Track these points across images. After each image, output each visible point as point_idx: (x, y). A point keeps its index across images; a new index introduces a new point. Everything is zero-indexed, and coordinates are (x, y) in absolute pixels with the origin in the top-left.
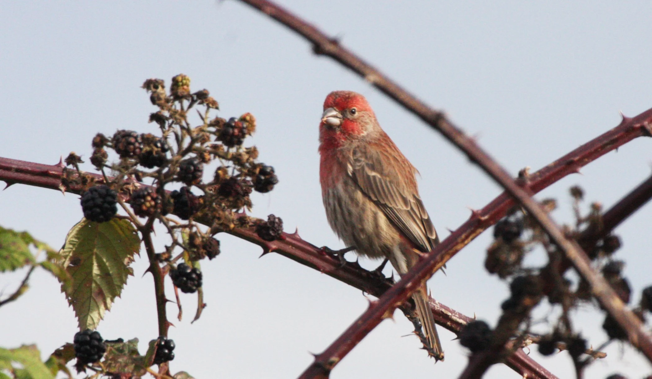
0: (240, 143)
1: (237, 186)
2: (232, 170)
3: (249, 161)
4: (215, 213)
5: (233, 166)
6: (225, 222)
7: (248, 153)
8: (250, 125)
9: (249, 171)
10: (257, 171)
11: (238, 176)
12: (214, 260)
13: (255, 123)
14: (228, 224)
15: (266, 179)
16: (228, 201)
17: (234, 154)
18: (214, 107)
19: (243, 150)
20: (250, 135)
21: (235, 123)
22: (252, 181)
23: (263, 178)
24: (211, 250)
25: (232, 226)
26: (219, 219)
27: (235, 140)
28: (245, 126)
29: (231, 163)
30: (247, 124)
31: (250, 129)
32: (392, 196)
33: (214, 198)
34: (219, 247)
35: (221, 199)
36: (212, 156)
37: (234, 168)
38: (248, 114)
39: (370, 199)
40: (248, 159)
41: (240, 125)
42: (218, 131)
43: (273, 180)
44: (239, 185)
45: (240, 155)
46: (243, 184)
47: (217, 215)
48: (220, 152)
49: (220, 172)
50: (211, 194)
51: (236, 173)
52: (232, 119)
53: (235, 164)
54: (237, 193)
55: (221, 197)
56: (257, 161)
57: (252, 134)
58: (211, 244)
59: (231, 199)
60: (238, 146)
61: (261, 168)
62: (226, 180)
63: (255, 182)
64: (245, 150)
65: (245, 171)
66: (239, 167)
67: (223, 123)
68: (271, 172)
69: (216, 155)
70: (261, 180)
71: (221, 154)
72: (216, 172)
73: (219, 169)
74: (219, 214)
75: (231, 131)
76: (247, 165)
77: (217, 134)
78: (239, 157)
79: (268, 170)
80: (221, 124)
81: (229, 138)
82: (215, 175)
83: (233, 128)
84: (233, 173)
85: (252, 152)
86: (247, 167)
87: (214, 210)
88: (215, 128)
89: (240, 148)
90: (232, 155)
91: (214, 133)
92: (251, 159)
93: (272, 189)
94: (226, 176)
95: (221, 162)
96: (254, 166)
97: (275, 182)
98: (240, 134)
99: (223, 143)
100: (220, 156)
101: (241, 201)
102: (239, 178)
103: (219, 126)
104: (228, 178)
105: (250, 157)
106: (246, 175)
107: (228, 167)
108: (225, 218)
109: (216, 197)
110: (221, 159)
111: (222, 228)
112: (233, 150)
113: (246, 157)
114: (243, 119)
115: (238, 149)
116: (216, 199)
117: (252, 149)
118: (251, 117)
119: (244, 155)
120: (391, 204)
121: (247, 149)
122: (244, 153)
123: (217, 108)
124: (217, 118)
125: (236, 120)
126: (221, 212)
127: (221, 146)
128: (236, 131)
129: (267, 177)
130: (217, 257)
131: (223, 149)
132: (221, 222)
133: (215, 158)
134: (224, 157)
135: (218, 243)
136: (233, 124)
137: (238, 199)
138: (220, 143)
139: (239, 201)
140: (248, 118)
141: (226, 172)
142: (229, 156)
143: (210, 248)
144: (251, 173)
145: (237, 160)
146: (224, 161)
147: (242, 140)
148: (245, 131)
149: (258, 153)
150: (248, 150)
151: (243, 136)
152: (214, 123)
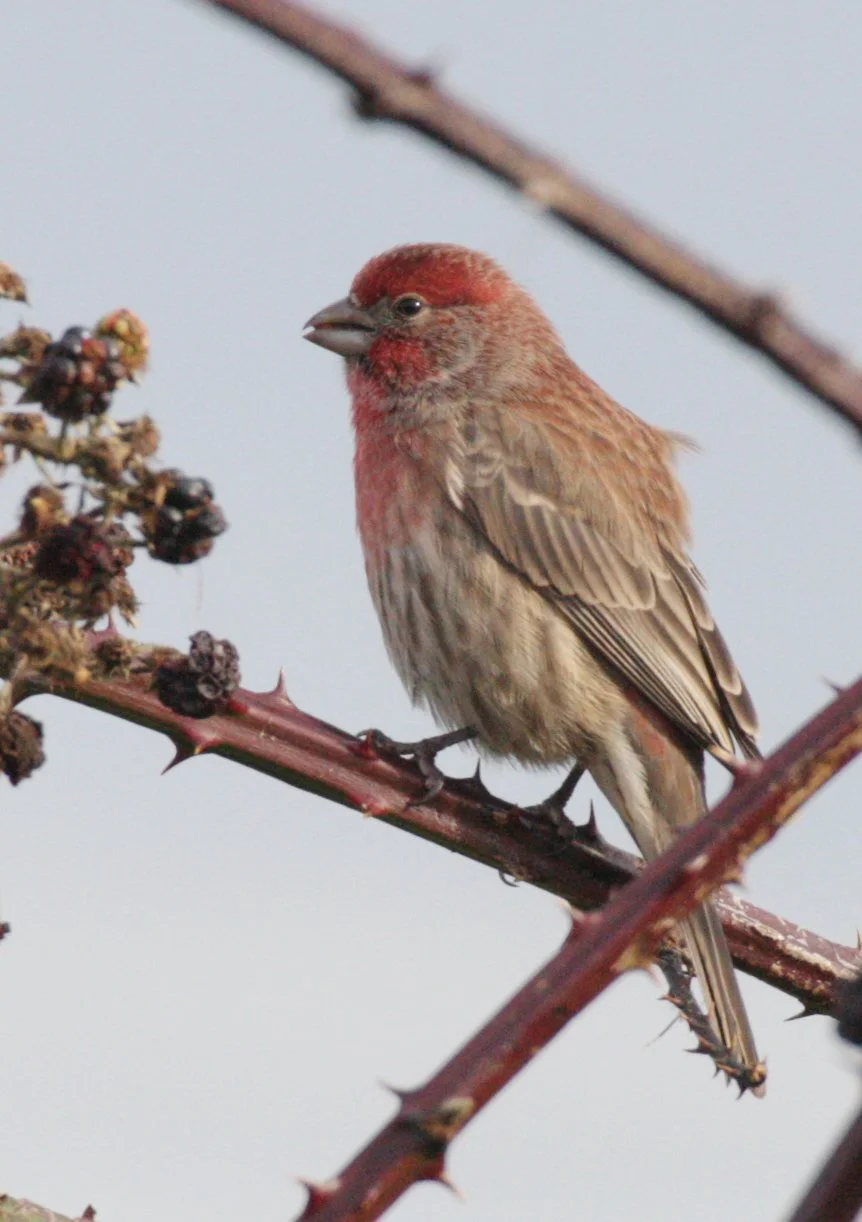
0: (99, 407)
1: (94, 546)
2: (77, 495)
3: (132, 464)
4: (26, 634)
5: (81, 480)
6: (62, 664)
7: (126, 438)
8: (130, 349)
9: (132, 496)
10: (160, 496)
11: (96, 513)
12: (25, 783)
13: (146, 342)
14: (71, 668)
15: (184, 521)
16: (66, 593)
17: (84, 443)
18: (12, 293)
19: (109, 429)
20: (131, 379)
21: (85, 343)
22: (144, 529)
23: (176, 516)
24: (15, 754)
25: (83, 674)
26: (39, 652)
27: (87, 398)
28: (114, 351)
29: (73, 473)
30: (121, 344)
31: (129, 360)
32: (596, 569)
33: (20, 586)
34: (40, 744)
35: (44, 590)
36: (9, 450)
37: (84, 489)
38: (123, 314)
39: (525, 579)
40: (128, 459)
41: (100, 350)
42: (27, 370)
43: (207, 522)
44: (101, 542)
45: (103, 446)
46: (111, 538)
47: (35, 642)
48: (36, 436)
49: (38, 502)
50: (12, 574)
51: (92, 503)
52: (73, 332)
53: (86, 475)
54: (96, 569)
55: (43, 583)
56: (155, 466)
57: (137, 375)
58: (15, 734)
59: (77, 587)
60: (93, 419)
61: (172, 485)
62: (59, 527)
63: (152, 530)
64: (117, 430)
65: (120, 496)
66: (97, 485)
67: (42, 346)
68: (206, 499)
69: (21, 445)
70: (172, 523)
71: (41, 445)
72: (27, 504)
73: (35, 492)
74: (40, 638)
75: (71, 369)
76: (127, 477)
77: (25, 380)
78: (101, 453)
79: (194, 491)
80: (37, 347)
81: (64, 392)
82: (21, 511)
83: (78, 359)
84: (82, 503)
85: (139, 435)
86: (126, 485)
87: (25, 623)
88: (17, 360)
89: (99, 423)
90: (78, 446)
91: (14, 379)
92: (139, 459)
93: (206, 550)
94: (59, 513)
95: (42, 470)
96: (149, 481)
97: (216, 529)
98: (102, 379)
99: (46, 407)
100: (36, 452)
101: (109, 594)
102: (100, 519)
103: (31, 356)
104: (66, 521)
105: (133, 451)
106: (123, 509)
107: (64, 486)
108: (61, 649)
109: (27, 583)
110: (41, 460)
111: (49, 681)
112: (79, 432)
113: (120, 451)
114: (108, 331)
115: (93, 429)
116: (30, 587)
117: (140, 425)
118: (131, 325)
119: (115, 446)
120: (594, 596)
121: (122, 425)
122: (113, 441)
123: (21, 298)
124: (22, 329)
125: (86, 335)
126: (45, 632)
127: (39, 419)
128: (88, 370)
129: (190, 512)
130: (36, 774)
131: (44, 430)
132: (47, 661)
133: (17, 456)
134: (51, 453)
135: (37, 729)
136: (78, 349)
137: (100, 587)
138: (34, 409)
139: (102, 595)
140: (122, 327)
141: (56, 503)
142: (68, 451)
143: (13, 747)
144: (139, 503)
145: (94, 462)
146: (50, 466)
147: (107, 396)
148: (117, 369)
149: (158, 438)
150: (128, 429)
151: (111, 383)
152: (11, 347)
